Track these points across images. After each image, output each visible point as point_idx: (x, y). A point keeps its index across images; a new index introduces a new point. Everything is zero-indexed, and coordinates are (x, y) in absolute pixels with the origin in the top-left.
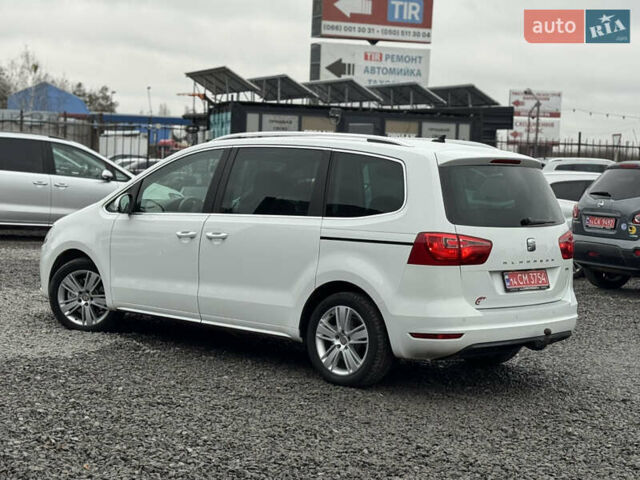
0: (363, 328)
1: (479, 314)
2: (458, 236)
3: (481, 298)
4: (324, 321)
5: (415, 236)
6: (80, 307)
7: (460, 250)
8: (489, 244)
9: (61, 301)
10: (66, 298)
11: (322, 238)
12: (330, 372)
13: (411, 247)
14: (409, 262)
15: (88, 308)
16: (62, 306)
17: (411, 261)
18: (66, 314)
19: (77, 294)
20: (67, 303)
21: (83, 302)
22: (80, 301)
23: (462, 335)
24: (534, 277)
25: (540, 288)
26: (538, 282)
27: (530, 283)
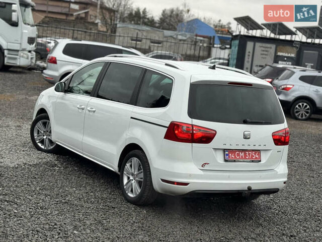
0: (142, 172)
1: (202, 173)
2: (192, 125)
3: (206, 164)
4: (128, 165)
5: (169, 123)
6: (44, 139)
7: (193, 134)
8: (215, 132)
9: (35, 134)
10: (38, 134)
11: (132, 118)
12: (127, 194)
13: (167, 129)
14: (165, 138)
15: (47, 140)
16: (35, 137)
17: (166, 137)
18: (37, 142)
19: (43, 132)
20: (38, 136)
21: (45, 137)
22: (44, 136)
23: (188, 184)
24: (249, 154)
25: (253, 161)
26: (252, 158)
27: (245, 158)
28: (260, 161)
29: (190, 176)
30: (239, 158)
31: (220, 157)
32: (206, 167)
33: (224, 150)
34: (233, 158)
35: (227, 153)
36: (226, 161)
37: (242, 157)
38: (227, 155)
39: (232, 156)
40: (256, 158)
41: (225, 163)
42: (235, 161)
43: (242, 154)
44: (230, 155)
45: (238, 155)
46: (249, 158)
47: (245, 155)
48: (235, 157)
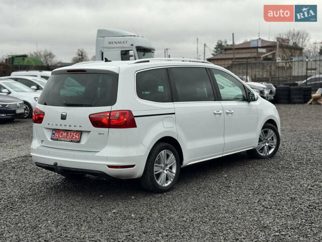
24: (71, 134)
25: (72, 141)
26: (72, 138)
27: (66, 138)
28: (79, 142)
30: (62, 137)
31: (48, 135)
33: (54, 130)
34: (57, 137)
35: (54, 132)
36: (51, 139)
37: (64, 136)
38: (54, 134)
40: (76, 138)
42: (57, 140)
43: (65, 134)
44: (57, 134)
45: (62, 134)
46: (69, 138)
47: (67, 135)
48: (59, 137)
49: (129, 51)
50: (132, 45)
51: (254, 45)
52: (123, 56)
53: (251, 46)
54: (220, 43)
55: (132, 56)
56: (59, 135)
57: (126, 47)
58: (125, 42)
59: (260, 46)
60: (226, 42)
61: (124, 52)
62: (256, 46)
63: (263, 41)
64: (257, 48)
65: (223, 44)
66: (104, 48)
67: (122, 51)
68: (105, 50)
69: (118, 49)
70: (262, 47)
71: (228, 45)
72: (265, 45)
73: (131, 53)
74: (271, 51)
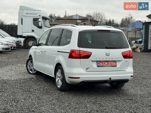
0: (62, 75)
1: (86, 72)
2: (80, 51)
3: (88, 68)
4: (57, 73)
5: (70, 51)
6: (31, 69)
7: (80, 55)
8: (91, 53)
9: (28, 67)
12: (57, 86)
17: (69, 57)
18: (29, 70)
19: (31, 66)
21: (32, 68)
23: (80, 78)
24: (110, 63)
25: (112, 66)
26: (112, 65)
27: (108, 65)
28: (116, 66)
29: (80, 74)
30: (105, 65)
31: (95, 65)
32: (88, 70)
33: (97, 61)
34: (101, 65)
35: (98, 63)
36: (98, 66)
37: (106, 64)
38: (98, 64)
39: (101, 64)
40: (114, 65)
41: (97, 67)
42: (102, 66)
44: (100, 63)
45: (104, 63)
46: (110, 65)
47: (108, 64)
48: (103, 65)
49: (38, 19)
50: (40, 16)
51: (74, 18)
52: (34, 21)
53: (73, 18)
54: (51, 15)
55: (40, 22)
56: (102, 64)
57: (37, 16)
58: (36, 14)
59: (78, 18)
60: (54, 15)
61: (35, 19)
62: (76, 18)
63: (79, 16)
64: (76, 19)
65: (53, 16)
66: (23, 16)
67: (33, 19)
68: (23, 17)
69: (31, 17)
70: (79, 19)
71: (55, 17)
72: (80, 18)
73: (40, 20)
74: (83, 22)
